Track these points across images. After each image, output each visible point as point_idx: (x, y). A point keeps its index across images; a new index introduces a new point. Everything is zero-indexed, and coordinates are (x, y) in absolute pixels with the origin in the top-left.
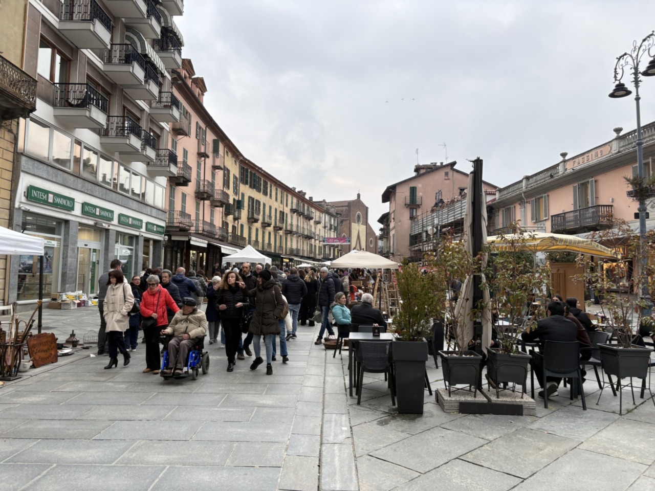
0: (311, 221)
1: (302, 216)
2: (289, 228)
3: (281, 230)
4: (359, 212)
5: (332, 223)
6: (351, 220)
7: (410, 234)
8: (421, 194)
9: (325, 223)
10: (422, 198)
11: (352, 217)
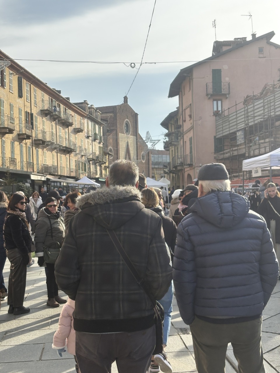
0: (70, 127)
1: (57, 120)
2: (40, 137)
3: (30, 139)
4: (127, 120)
5: (97, 132)
6: (118, 130)
7: (215, 137)
8: (227, 79)
9: (88, 131)
10: (229, 84)
11: (118, 126)
